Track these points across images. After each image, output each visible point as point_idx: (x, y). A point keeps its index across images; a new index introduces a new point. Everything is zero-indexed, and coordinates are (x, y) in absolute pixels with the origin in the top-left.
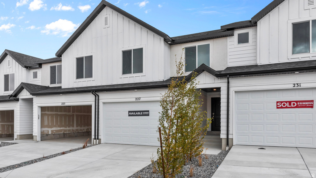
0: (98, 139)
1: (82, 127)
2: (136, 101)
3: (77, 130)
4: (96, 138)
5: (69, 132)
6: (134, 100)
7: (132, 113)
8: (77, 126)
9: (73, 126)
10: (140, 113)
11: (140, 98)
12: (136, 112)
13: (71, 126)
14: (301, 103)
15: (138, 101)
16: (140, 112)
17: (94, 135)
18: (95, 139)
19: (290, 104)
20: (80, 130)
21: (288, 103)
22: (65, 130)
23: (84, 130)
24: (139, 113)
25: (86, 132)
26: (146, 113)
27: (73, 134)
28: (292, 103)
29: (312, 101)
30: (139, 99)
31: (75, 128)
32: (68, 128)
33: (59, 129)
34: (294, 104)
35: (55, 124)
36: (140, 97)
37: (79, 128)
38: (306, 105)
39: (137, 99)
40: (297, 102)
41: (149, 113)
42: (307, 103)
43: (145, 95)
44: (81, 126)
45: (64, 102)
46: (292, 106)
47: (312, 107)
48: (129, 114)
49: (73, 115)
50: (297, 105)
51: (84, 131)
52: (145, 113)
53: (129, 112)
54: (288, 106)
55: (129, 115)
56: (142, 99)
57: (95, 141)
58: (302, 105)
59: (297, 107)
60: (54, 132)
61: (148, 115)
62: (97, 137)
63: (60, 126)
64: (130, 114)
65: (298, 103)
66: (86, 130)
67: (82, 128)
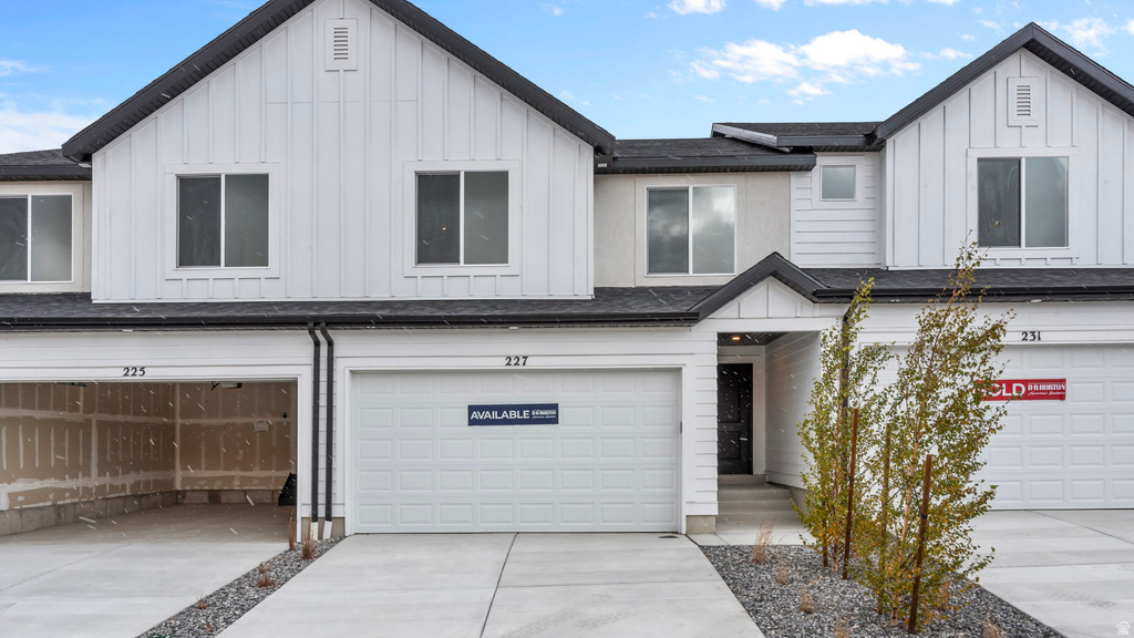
0: (329, 517)
1: (118, 475)
2: (508, 367)
3: (101, 488)
4: (322, 512)
5: (74, 500)
6: (500, 363)
7: (487, 415)
8: (101, 473)
9: (87, 473)
10: (521, 414)
11: (525, 357)
12: (500, 408)
13: (80, 475)
14: (1036, 387)
15: (516, 367)
16: (520, 408)
17: (309, 501)
18: (315, 518)
19: (1009, 389)
20: (114, 488)
21: (1004, 385)
22: (60, 492)
23: (124, 486)
24: (514, 415)
25: (134, 496)
26: (546, 413)
27: (87, 506)
28: (1014, 385)
29: (1063, 381)
30: (522, 361)
31: (94, 481)
32: (69, 483)
33: (37, 485)
34: (1019, 389)
35: (22, 466)
36: (525, 354)
37: (107, 480)
38: (1049, 391)
39: (513, 362)
40: (1025, 382)
41: (557, 414)
42: (1049, 387)
43: (545, 348)
44: (115, 474)
45: (139, 364)
46: (1015, 394)
47: (1062, 397)
48: (470, 415)
49: (87, 425)
50: (1027, 391)
51: (123, 494)
52: (542, 413)
53: (472, 409)
54: (1004, 394)
55: (472, 422)
56: (532, 363)
57: (315, 526)
58: (1039, 391)
59: (1027, 397)
60: (21, 498)
61: (554, 421)
62: (325, 510)
63: (42, 474)
64: (475, 415)
65: (1030, 387)
66: (132, 487)
67: (119, 481)
